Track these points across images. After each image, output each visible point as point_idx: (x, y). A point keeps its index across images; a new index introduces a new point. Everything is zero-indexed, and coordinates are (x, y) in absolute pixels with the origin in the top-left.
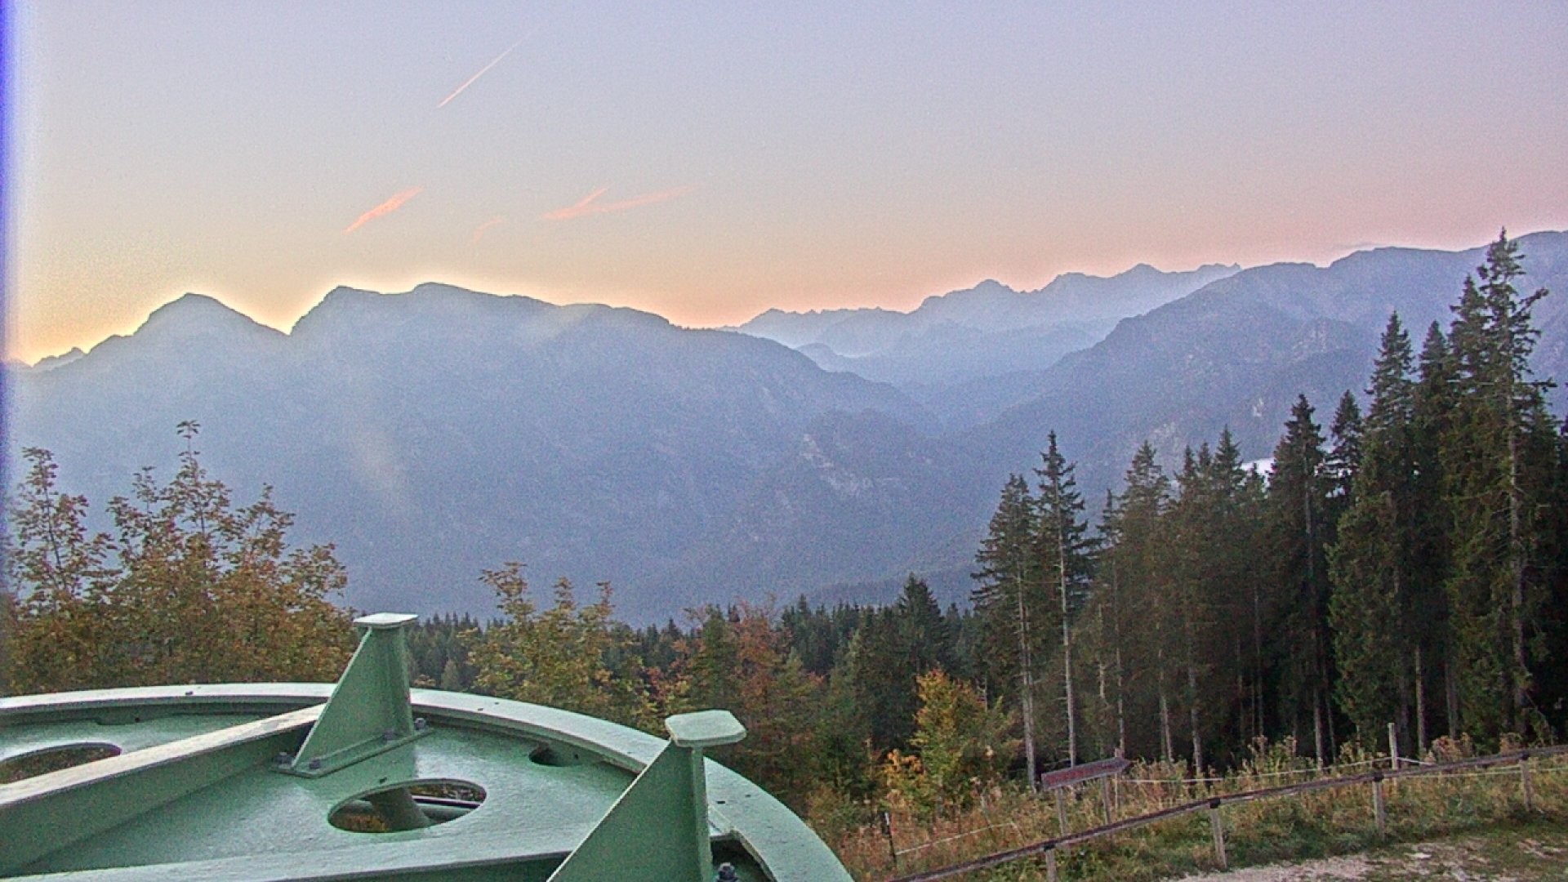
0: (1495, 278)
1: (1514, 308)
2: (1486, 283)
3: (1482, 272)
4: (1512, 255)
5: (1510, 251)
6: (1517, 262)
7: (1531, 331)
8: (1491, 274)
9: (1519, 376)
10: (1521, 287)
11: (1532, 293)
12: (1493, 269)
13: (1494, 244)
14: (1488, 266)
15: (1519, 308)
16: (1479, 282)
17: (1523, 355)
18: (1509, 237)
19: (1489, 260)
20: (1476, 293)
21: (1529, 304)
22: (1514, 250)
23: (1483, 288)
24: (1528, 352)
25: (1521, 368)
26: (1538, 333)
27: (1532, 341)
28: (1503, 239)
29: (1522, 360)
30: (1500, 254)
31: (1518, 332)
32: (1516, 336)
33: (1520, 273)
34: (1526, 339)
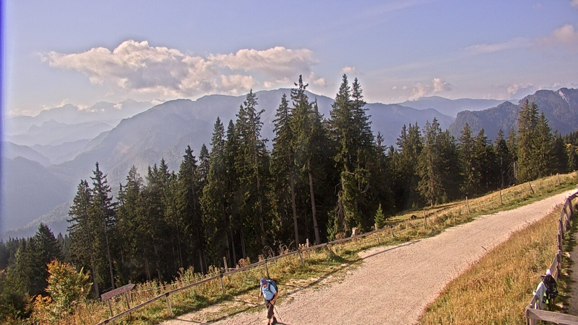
0: (249, 105)
1: (255, 116)
2: (247, 107)
3: (245, 103)
4: (254, 98)
5: (253, 96)
6: (256, 100)
7: (261, 123)
8: (248, 104)
9: (258, 138)
10: (257, 109)
11: (261, 111)
12: (248, 102)
13: (248, 94)
14: (247, 101)
15: (257, 115)
16: (244, 107)
17: (259, 131)
18: (253, 92)
19: (247, 100)
20: (243, 110)
21: (260, 114)
22: (255, 96)
23: (246, 109)
24: (260, 130)
25: (258, 135)
26: (263, 123)
27: (261, 126)
28: (251, 93)
29: (258, 132)
30: (251, 97)
31: (257, 123)
32: (256, 125)
33: (257, 104)
34: (259, 125)
